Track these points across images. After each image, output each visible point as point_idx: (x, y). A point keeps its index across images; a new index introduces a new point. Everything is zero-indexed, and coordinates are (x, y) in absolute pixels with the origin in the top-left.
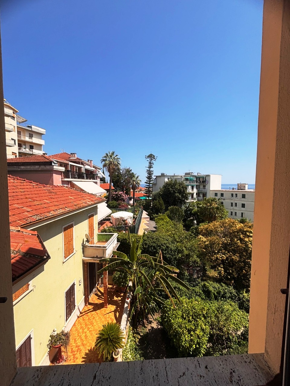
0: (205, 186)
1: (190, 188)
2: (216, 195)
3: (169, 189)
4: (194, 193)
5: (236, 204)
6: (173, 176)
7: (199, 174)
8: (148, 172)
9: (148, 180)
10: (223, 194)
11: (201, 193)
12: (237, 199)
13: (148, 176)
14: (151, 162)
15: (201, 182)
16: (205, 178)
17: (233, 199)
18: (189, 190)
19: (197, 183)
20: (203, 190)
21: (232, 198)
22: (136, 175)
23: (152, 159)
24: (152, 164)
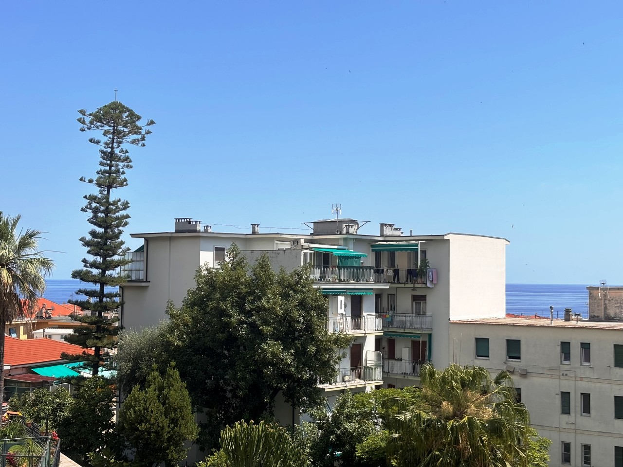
0: (423, 298)
1: (341, 310)
2: (482, 347)
3: (224, 313)
4: (364, 338)
5: (586, 397)
6: (246, 240)
7: (388, 231)
8: (95, 211)
9: (91, 258)
10: (518, 342)
11: (405, 335)
12: (588, 373)
13: (93, 234)
14: (117, 151)
15: (403, 275)
16: (424, 252)
17: (572, 374)
18: (335, 324)
19: (377, 280)
20: (414, 319)
21: (566, 366)
22: (14, 225)
23: (120, 132)
24: (121, 164)
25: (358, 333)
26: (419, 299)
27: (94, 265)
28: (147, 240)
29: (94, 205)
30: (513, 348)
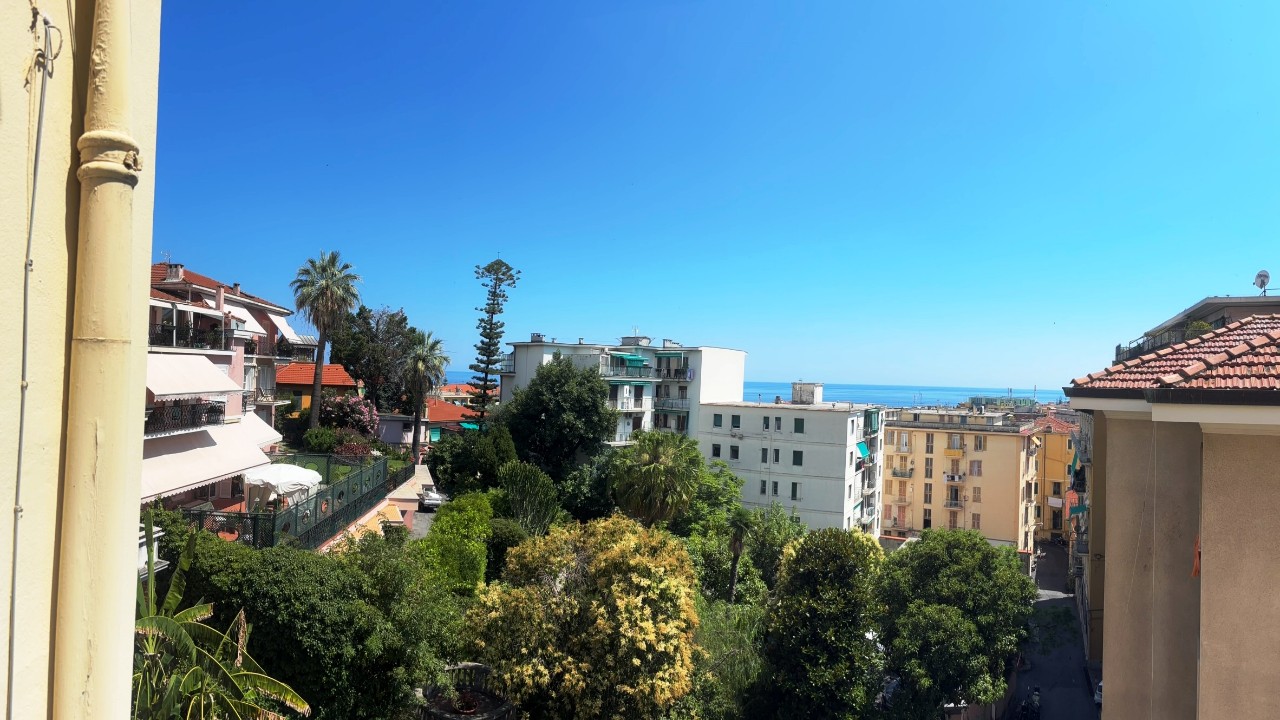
0: (685, 388)
1: (626, 395)
2: (717, 420)
3: (542, 394)
4: (643, 413)
5: (777, 452)
6: (574, 348)
7: (668, 344)
8: (485, 328)
9: (480, 357)
11: (672, 412)
12: (779, 437)
13: (482, 342)
14: (498, 291)
15: (673, 373)
16: (686, 359)
17: (770, 437)
18: (623, 403)
19: (659, 376)
20: (680, 401)
21: (766, 432)
22: (429, 337)
23: (500, 279)
24: (501, 299)
25: (638, 409)
26: (683, 389)
27: (482, 362)
28: (515, 347)
29: (483, 324)
30: (736, 421)
